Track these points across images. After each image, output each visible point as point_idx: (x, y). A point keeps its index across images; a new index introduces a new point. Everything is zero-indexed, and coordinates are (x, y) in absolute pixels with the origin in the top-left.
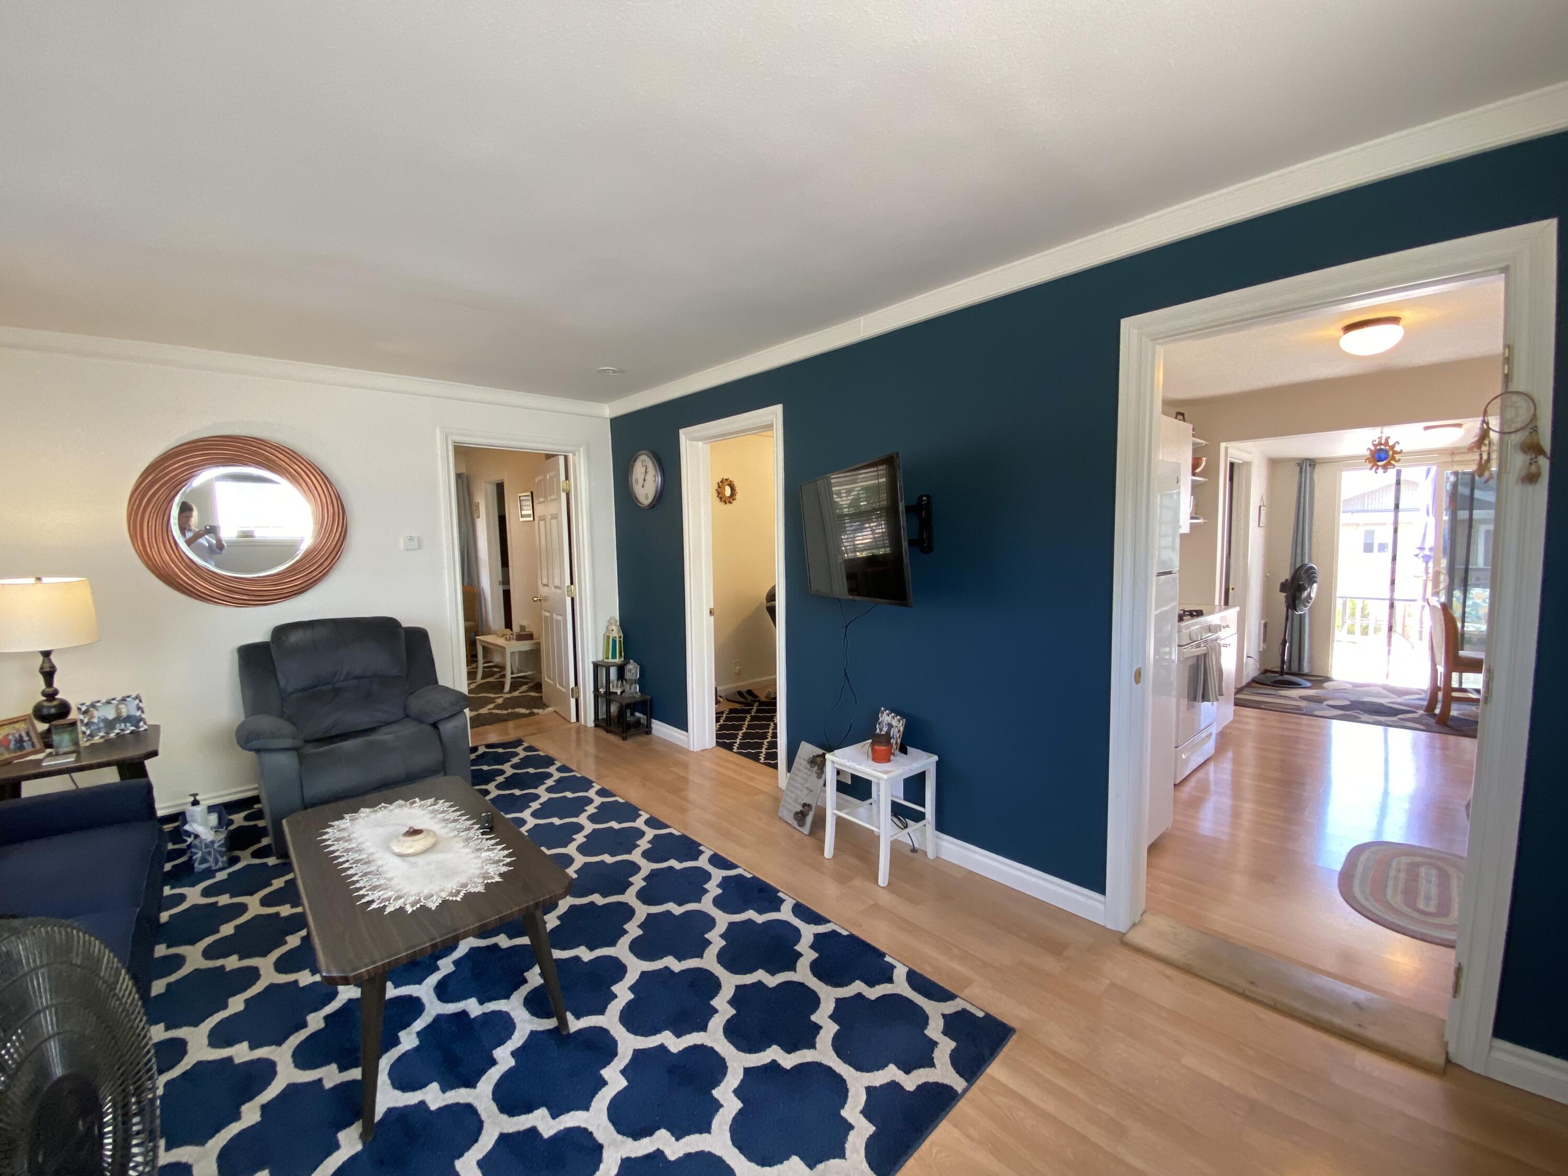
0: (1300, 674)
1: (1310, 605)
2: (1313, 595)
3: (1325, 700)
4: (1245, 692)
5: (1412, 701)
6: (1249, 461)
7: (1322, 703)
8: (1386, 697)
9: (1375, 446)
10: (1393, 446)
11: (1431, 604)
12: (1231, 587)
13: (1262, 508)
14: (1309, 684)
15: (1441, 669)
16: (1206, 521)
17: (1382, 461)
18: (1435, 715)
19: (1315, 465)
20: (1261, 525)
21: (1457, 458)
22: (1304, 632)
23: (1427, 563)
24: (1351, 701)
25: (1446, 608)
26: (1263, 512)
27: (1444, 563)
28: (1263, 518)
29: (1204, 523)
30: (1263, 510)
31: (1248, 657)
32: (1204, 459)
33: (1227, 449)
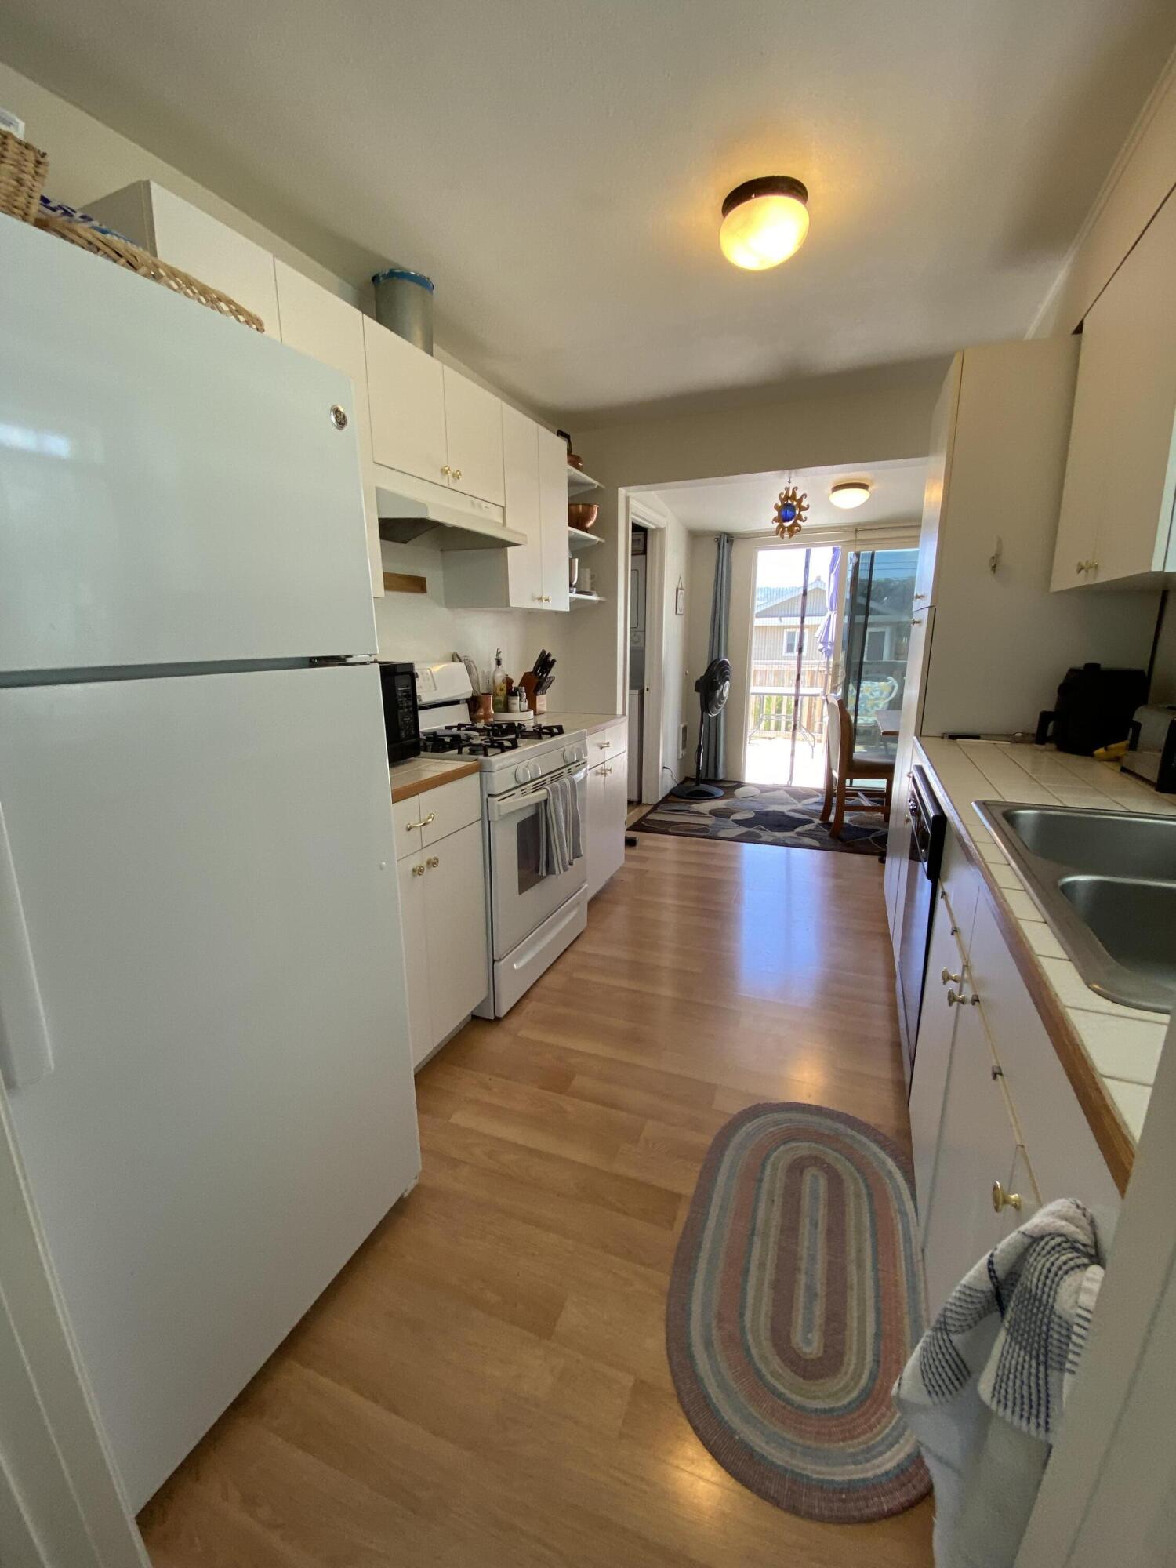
0: (715, 781)
1: (723, 705)
2: (725, 694)
3: (733, 813)
5: (810, 807)
6: (662, 527)
7: (729, 818)
8: (788, 803)
9: (782, 500)
10: (800, 501)
11: (830, 702)
12: (646, 688)
13: (679, 591)
14: (721, 793)
15: (836, 774)
16: (602, 599)
17: (788, 521)
18: (830, 824)
19: (732, 541)
20: (678, 612)
21: (861, 536)
23: (829, 658)
24: (756, 813)
25: (843, 704)
26: (680, 597)
27: (842, 657)
28: (680, 603)
29: (600, 601)
30: (681, 593)
31: (664, 768)
32: (596, 508)
33: (627, 499)
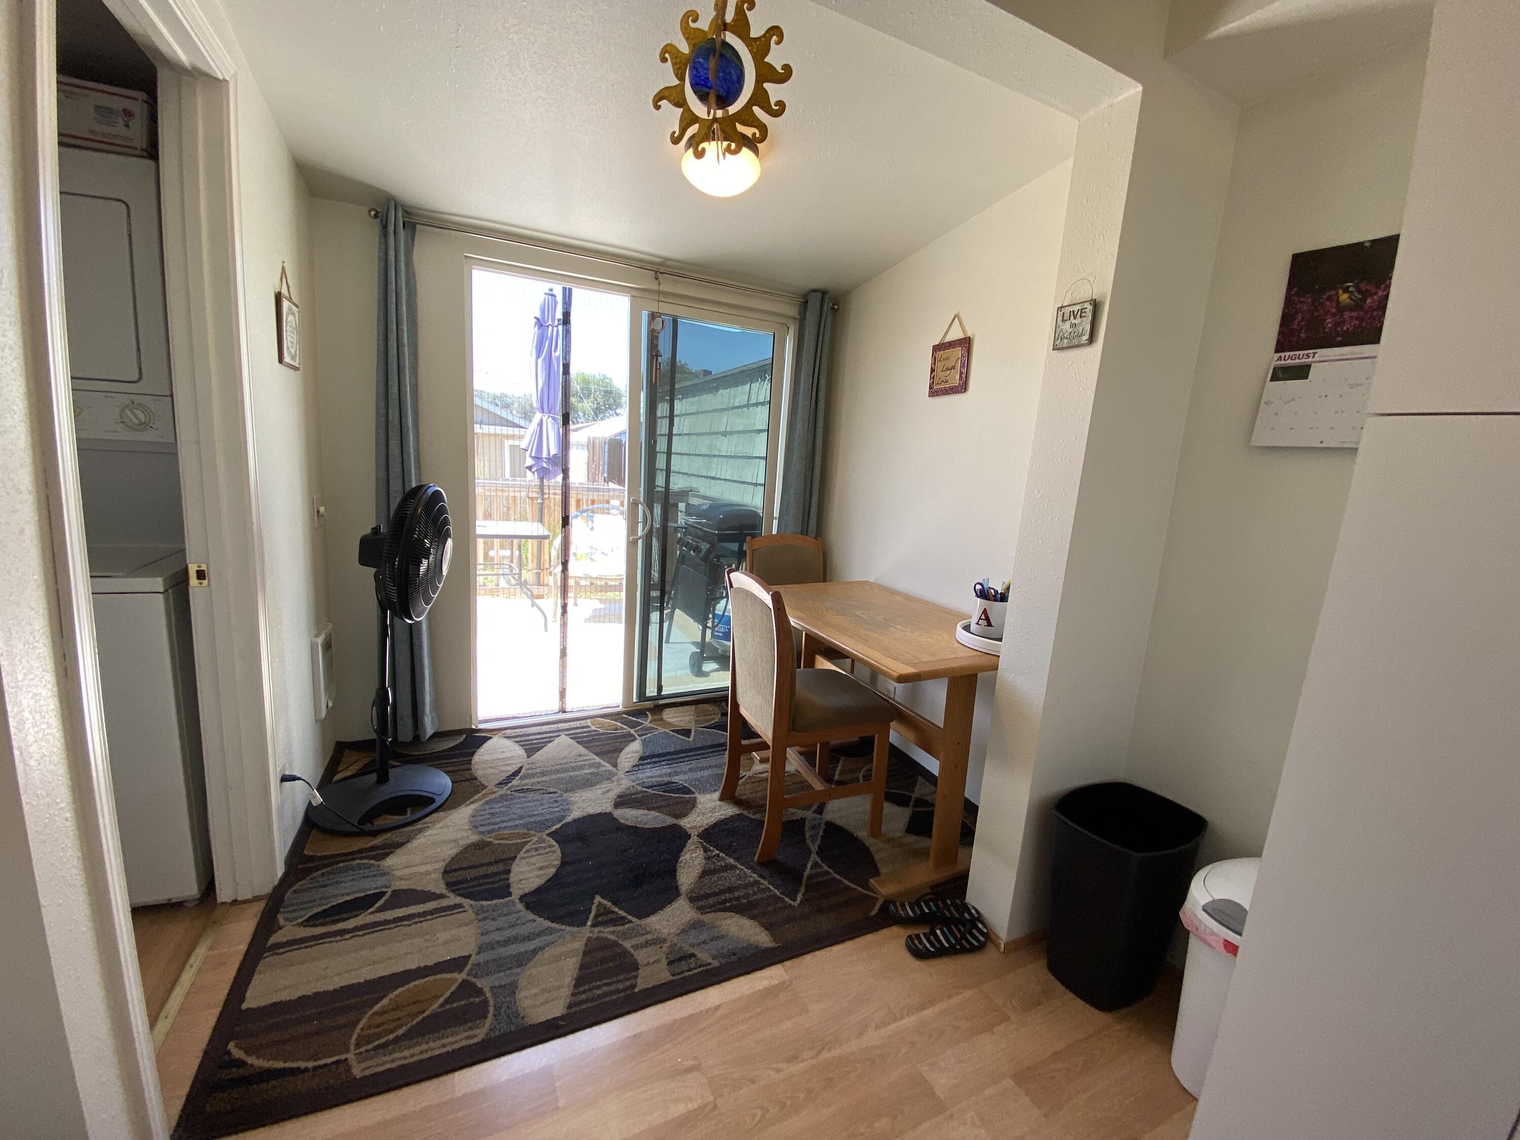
1: (436, 594)
4: (288, 931)
12: (192, 569)
13: (286, 304)
14: (446, 783)
20: (287, 359)
22: (422, 666)
26: (290, 321)
28: (290, 339)
30: (290, 311)
